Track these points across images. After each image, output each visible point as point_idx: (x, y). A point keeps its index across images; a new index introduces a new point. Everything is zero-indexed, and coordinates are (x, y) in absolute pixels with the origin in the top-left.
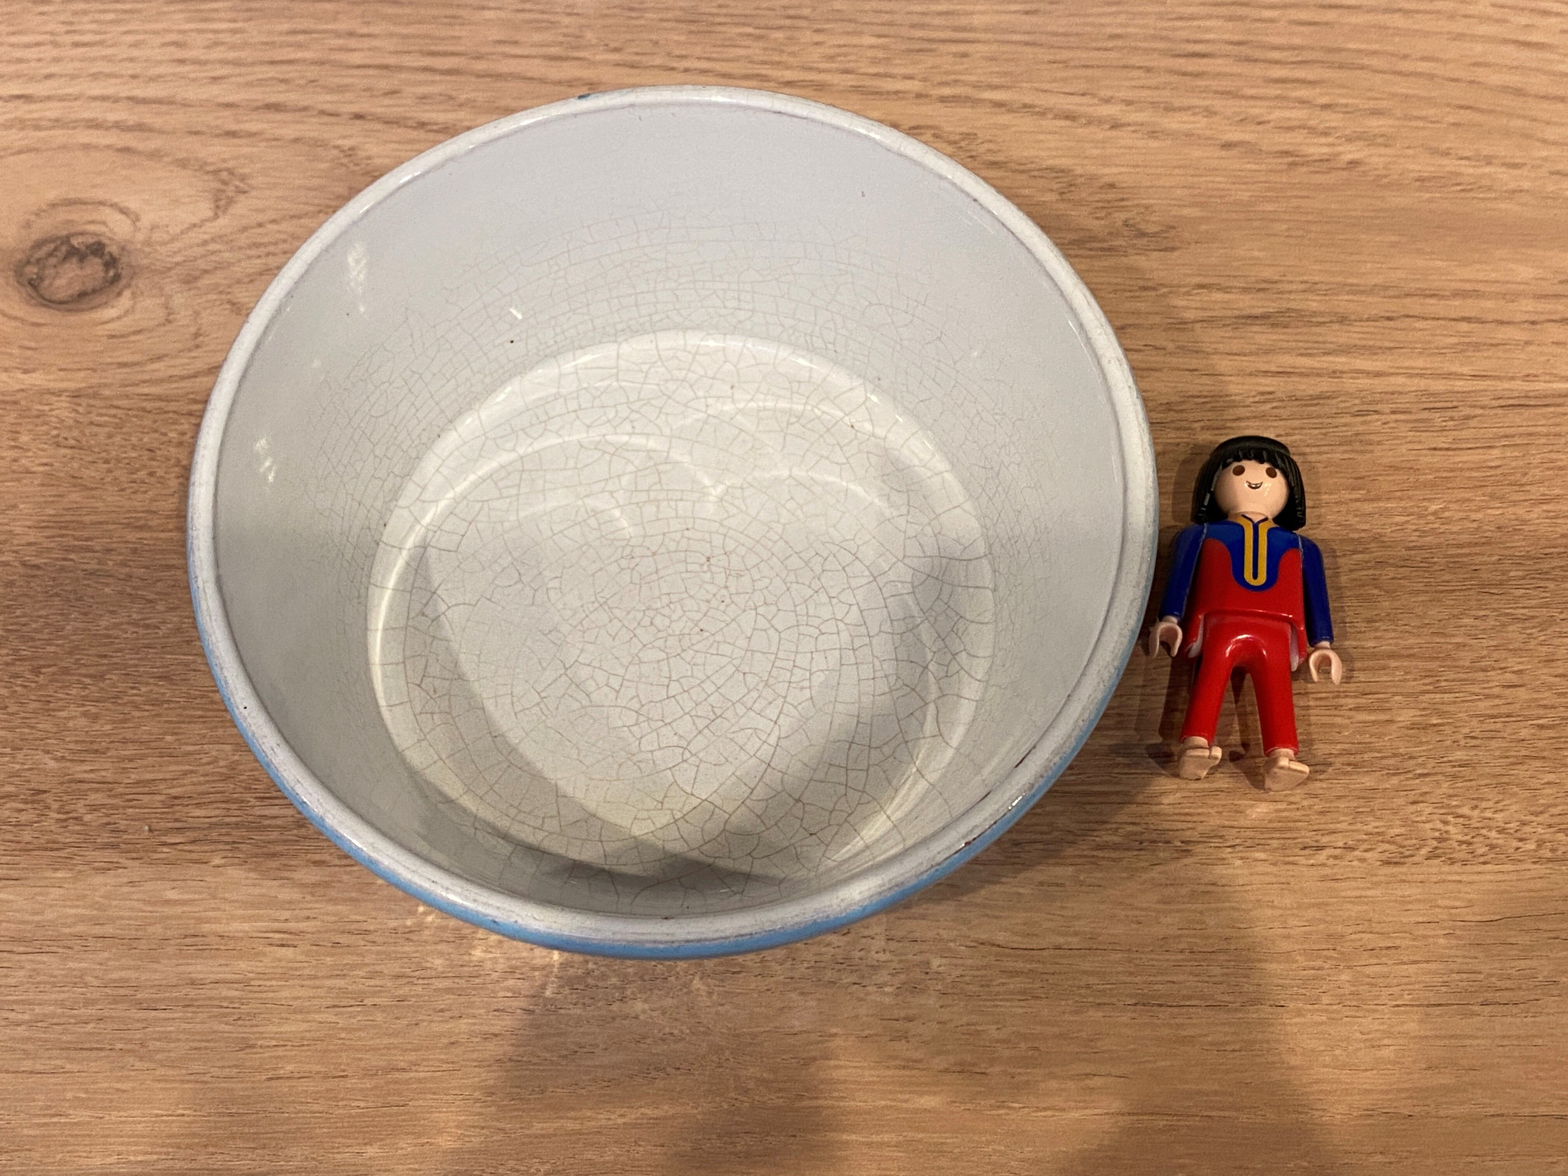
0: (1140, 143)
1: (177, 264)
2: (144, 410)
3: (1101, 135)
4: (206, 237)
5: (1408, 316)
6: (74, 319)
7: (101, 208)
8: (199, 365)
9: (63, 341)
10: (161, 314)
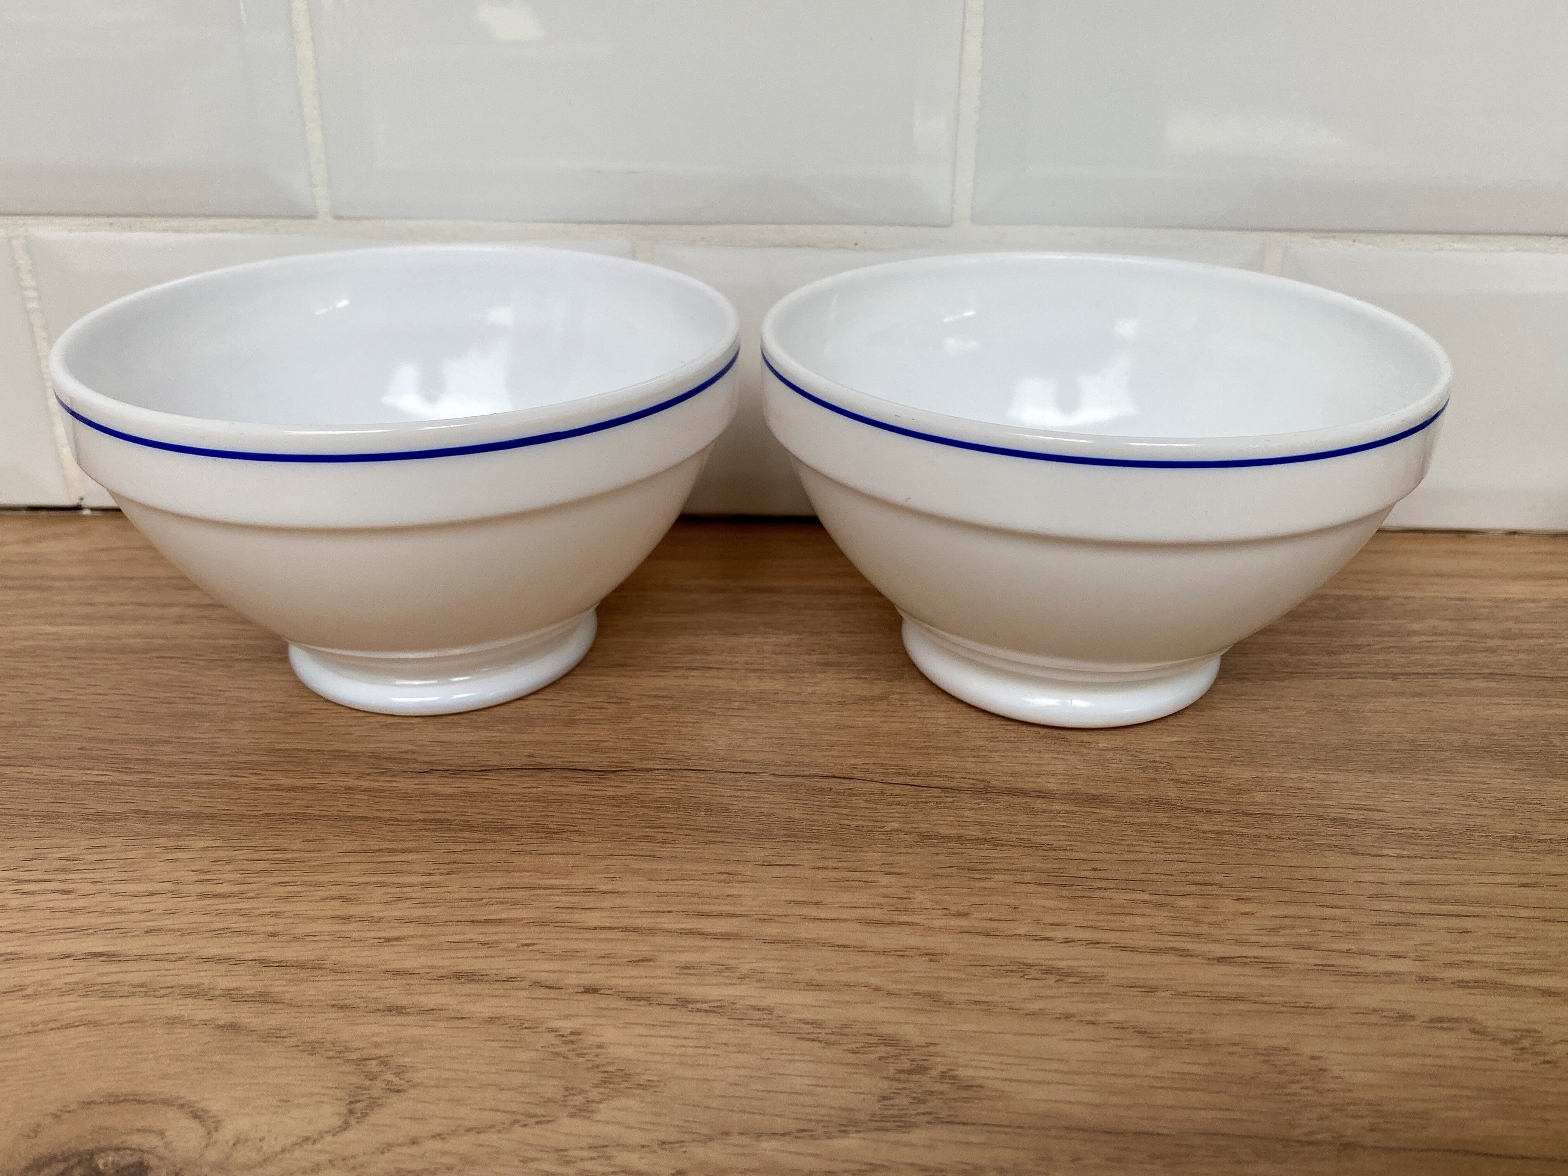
7: (164, 1110)
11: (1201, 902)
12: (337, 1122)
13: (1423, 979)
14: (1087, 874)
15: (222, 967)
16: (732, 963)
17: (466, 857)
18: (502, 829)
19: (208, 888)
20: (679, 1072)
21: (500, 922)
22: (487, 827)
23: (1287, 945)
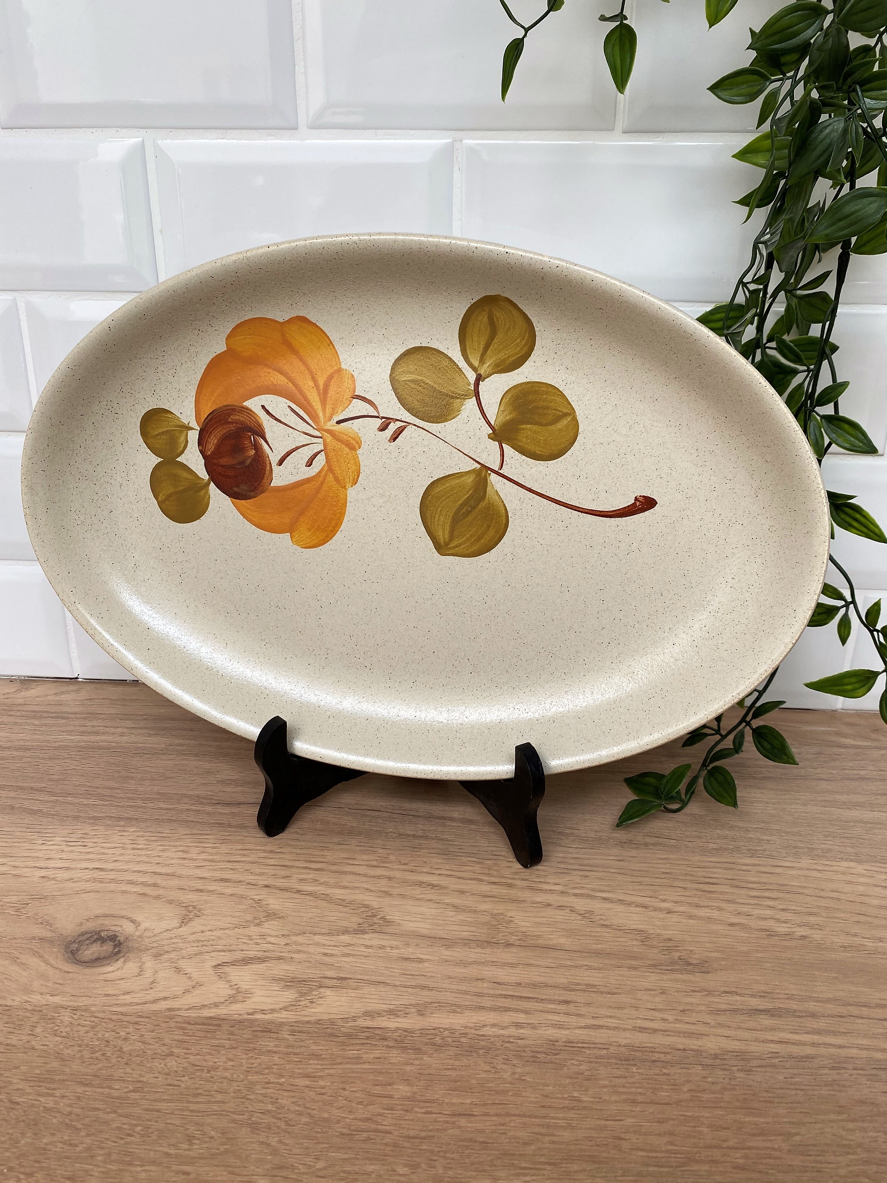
0: (684, 921)
1: (153, 947)
2: (111, 1019)
3: (662, 916)
4: (173, 936)
5: (852, 1016)
6: (88, 971)
7: (122, 919)
8: (149, 998)
9: (79, 981)
10: (136, 971)
11: (494, 862)
12: (178, 925)
13: (562, 892)
14: (457, 850)
15: (140, 874)
16: (318, 878)
17: (228, 838)
18: (242, 828)
19: (135, 846)
20: (293, 914)
21: (238, 862)
22: (237, 827)
23: (519, 879)
